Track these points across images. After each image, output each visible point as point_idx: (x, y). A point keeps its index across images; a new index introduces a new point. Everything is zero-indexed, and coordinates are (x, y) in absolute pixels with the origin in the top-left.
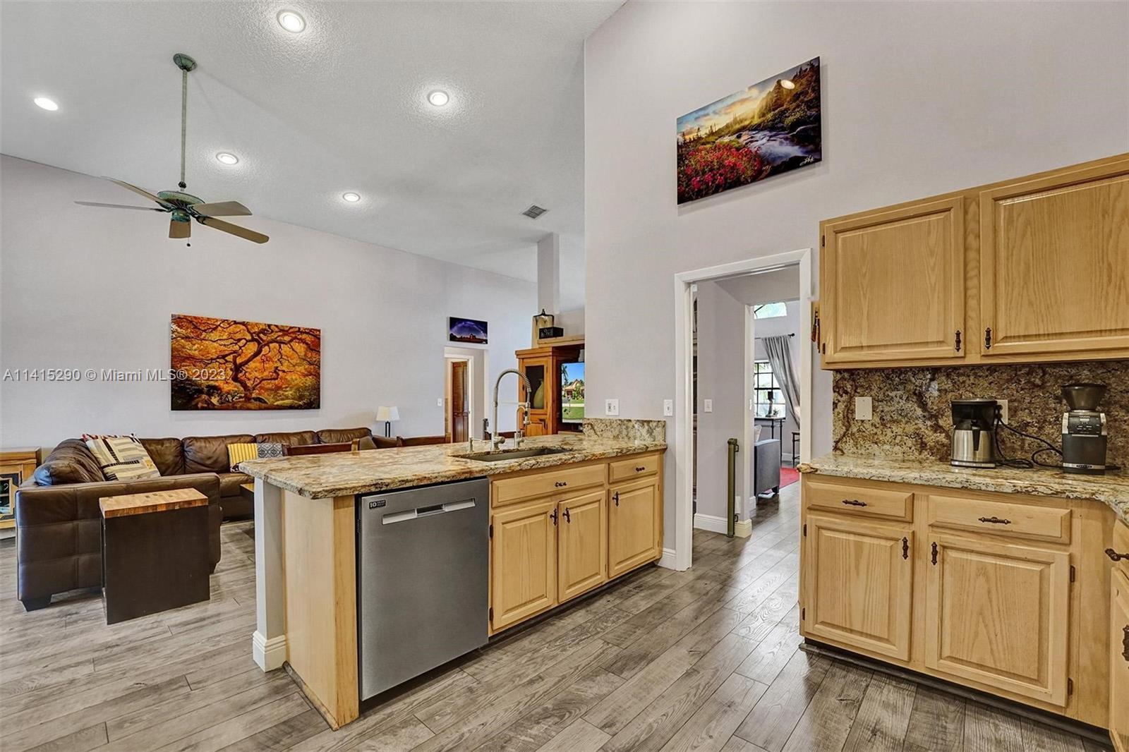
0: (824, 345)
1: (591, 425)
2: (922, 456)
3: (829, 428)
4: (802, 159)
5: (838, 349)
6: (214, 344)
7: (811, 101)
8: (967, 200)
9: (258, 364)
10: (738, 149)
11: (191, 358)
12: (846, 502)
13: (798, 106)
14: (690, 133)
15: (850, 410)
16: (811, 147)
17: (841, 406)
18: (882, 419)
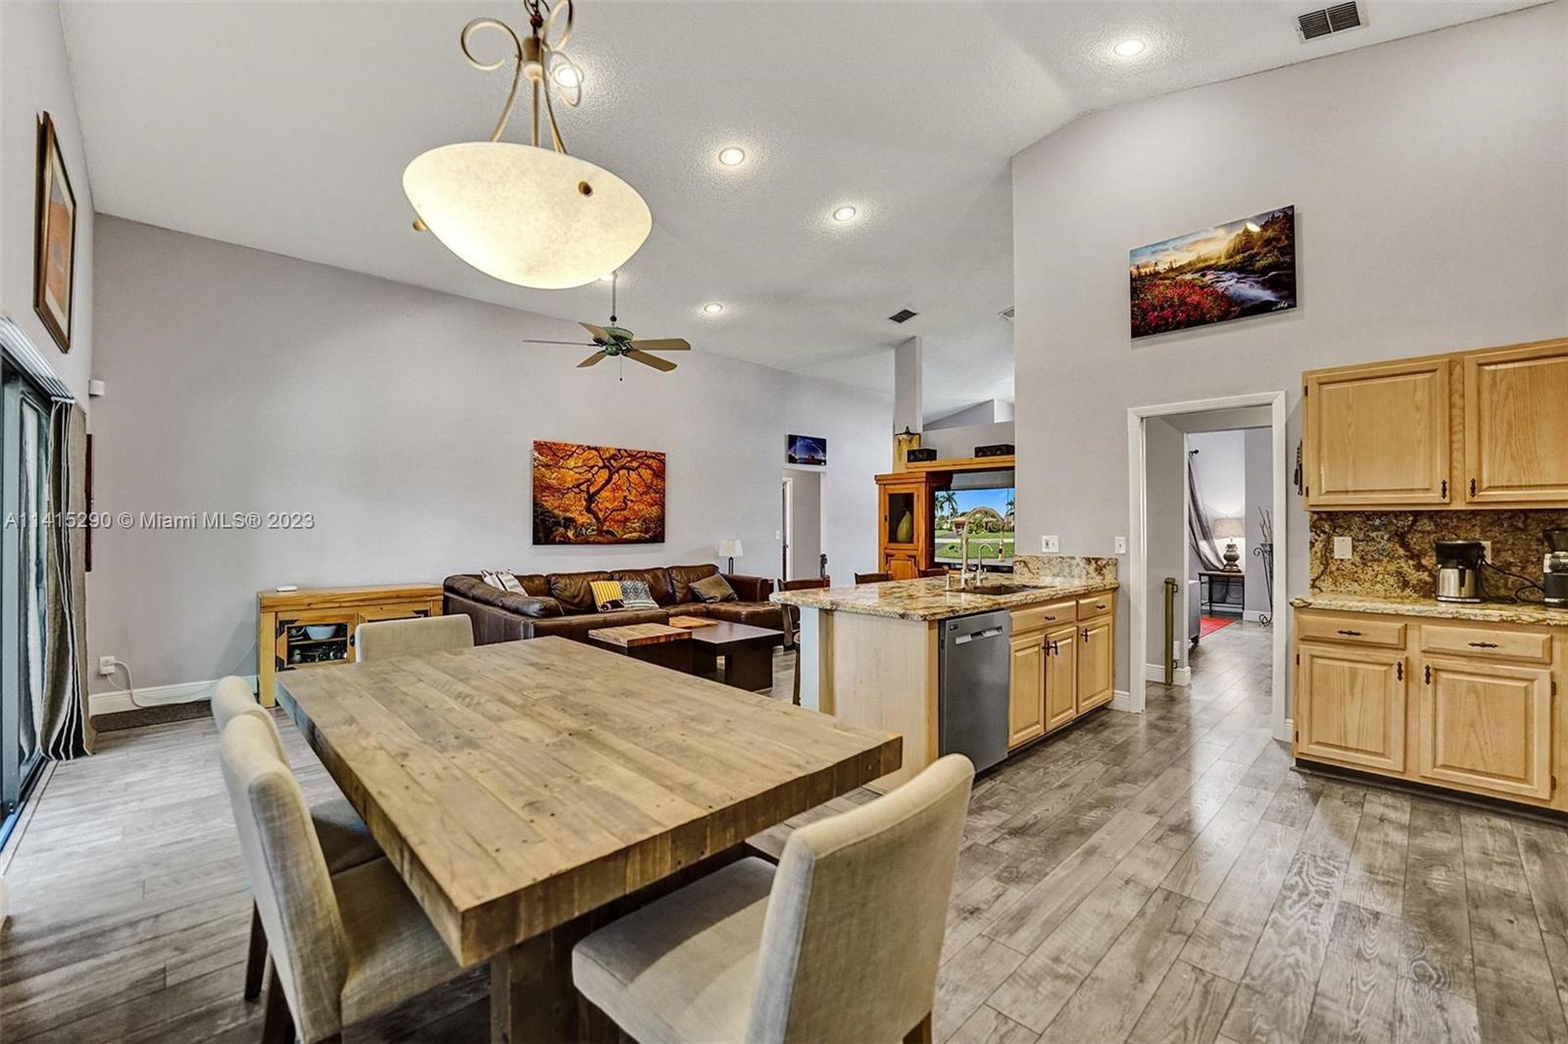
0: (1307, 488)
1: (1025, 562)
2: (1405, 593)
3: (1306, 566)
4: (1276, 303)
5: (1323, 491)
6: (571, 472)
7: (1284, 247)
8: (1454, 362)
9: (608, 494)
10: (1202, 288)
11: (549, 487)
12: (1341, 632)
13: (1270, 251)
14: (1145, 267)
15: (1328, 548)
16: (1285, 293)
17: (1319, 546)
18: (1362, 558)
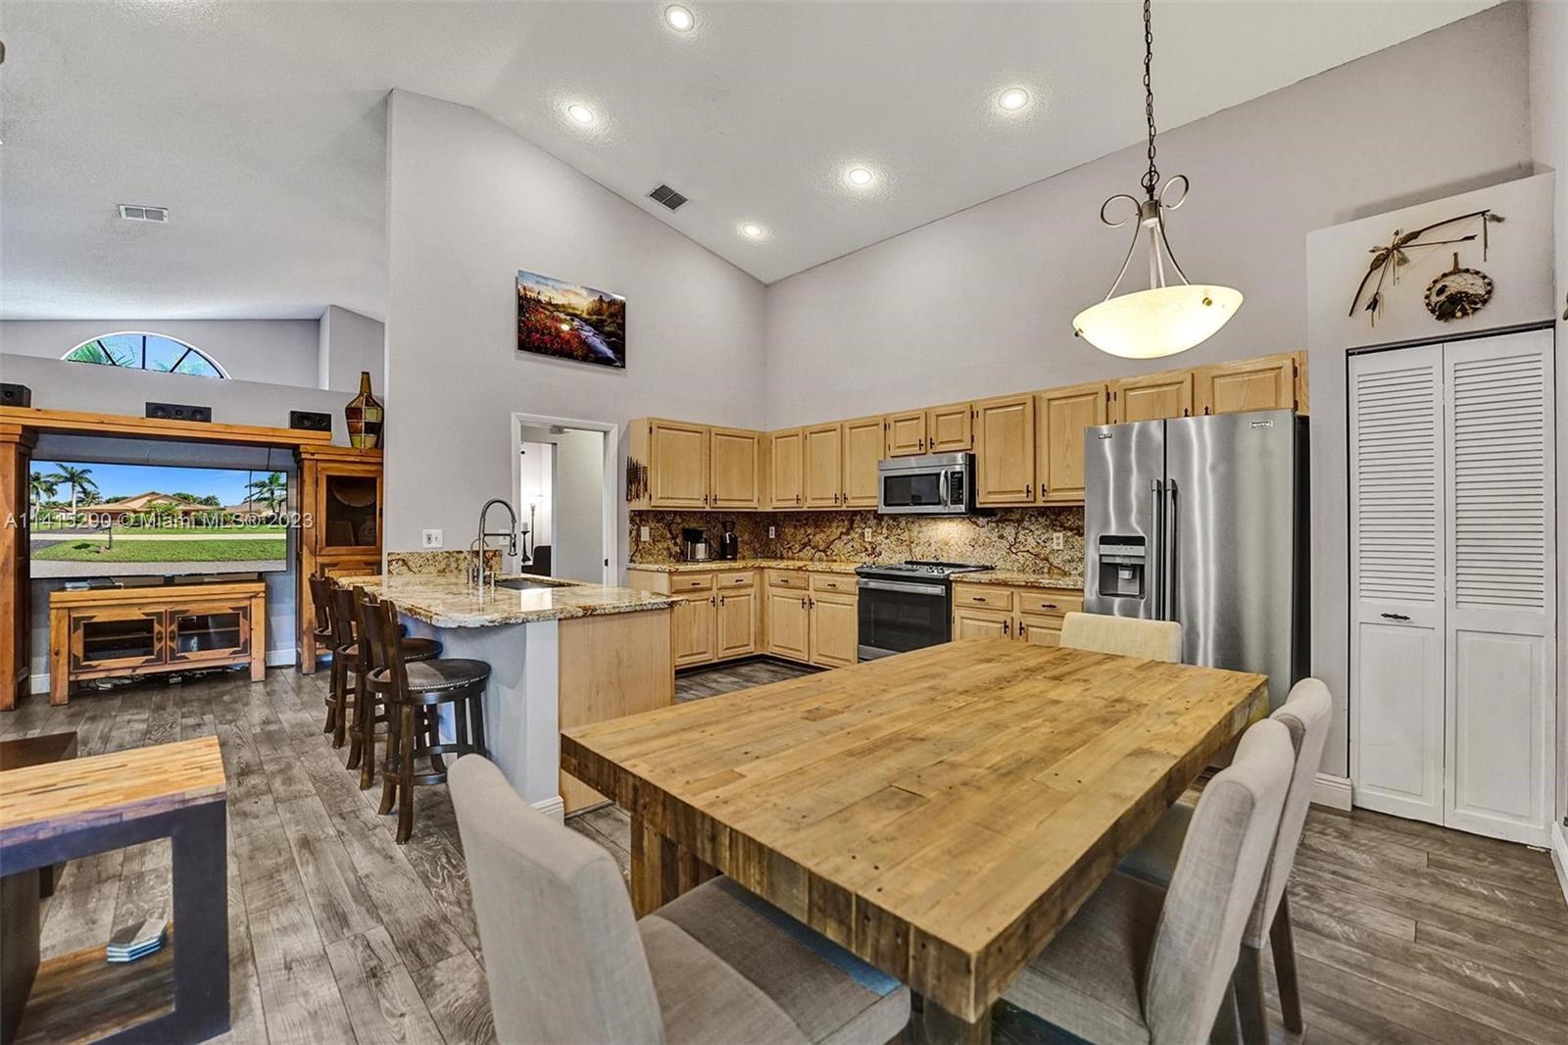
0: (650, 495)
1: (403, 560)
3: (626, 547)
5: (658, 497)
7: (619, 324)
12: (692, 584)
14: (529, 291)
15: (638, 535)
17: (634, 533)
18: (653, 539)
